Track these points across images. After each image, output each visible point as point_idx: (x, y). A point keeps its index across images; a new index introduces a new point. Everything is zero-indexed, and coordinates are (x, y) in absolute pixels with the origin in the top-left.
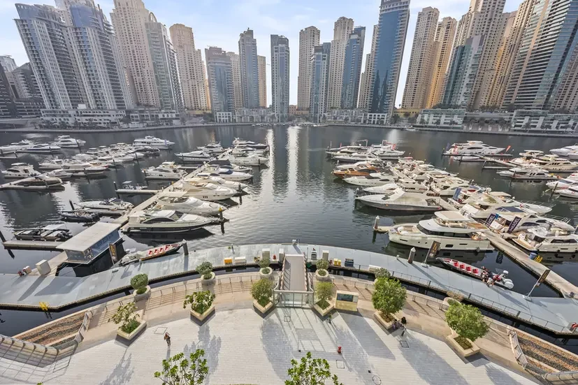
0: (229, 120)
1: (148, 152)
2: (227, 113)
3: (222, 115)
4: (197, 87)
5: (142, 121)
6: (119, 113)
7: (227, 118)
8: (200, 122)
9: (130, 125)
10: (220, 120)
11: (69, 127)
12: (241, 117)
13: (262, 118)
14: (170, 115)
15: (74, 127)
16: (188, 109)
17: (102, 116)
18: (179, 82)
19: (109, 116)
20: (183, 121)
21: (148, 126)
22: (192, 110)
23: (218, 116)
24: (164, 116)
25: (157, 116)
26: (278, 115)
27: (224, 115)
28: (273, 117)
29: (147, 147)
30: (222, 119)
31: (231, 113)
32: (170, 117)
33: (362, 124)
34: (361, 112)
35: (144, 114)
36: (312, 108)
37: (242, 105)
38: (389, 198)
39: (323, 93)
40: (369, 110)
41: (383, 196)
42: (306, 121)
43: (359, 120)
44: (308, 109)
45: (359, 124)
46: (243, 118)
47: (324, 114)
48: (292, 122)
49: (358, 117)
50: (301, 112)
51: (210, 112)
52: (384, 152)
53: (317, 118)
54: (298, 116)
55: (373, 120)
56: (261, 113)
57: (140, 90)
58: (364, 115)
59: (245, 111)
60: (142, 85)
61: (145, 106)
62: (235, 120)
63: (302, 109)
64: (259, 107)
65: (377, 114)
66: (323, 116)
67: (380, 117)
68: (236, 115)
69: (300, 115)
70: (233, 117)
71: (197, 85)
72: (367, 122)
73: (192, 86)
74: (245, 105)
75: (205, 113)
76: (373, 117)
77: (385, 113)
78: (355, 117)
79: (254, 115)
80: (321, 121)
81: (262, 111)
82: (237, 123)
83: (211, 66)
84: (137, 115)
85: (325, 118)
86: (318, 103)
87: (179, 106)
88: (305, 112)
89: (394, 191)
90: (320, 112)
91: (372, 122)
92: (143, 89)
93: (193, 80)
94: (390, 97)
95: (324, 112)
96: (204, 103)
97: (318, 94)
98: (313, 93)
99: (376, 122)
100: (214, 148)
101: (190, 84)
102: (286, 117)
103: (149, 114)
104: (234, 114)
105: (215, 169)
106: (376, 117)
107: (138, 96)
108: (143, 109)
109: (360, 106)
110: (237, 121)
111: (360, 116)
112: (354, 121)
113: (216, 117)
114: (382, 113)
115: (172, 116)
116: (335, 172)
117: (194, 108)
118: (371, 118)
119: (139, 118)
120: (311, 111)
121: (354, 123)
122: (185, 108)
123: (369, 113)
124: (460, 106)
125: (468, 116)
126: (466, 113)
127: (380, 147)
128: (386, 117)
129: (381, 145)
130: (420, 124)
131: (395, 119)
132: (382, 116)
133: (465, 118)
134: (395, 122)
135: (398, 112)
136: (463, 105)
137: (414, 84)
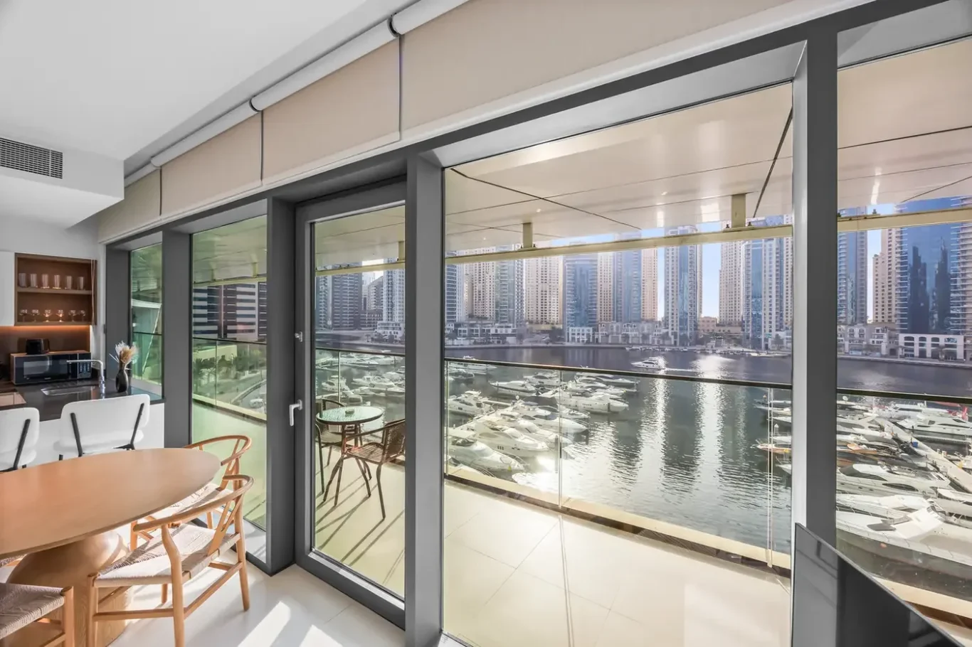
0: (588, 339)
1: (460, 377)
2: (586, 329)
3: (576, 332)
4: (548, 293)
5: (470, 337)
7: (585, 337)
8: (543, 341)
9: (456, 342)
10: (573, 339)
11: (396, 341)
12: (607, 336)
13: (645, 337)
14: (504, 329)
15: (400, 342)
16: (531, 322)
18: (524, 288)
20: (520, 337)
21: (475, 343)
22: (537, 323)
23: (570, 332)
24: (496, 331)
25: (489, 331)
26: (675, 334)
27: (581, 332)
28: (665, 336)
29: (461, 370)
30: (576, 337)
31: (591, 328)
32: (504, 332)
33: (885, 356)
34: (878, 331)
35: (474, 328)
36: (748, 322)
37: (612, 318)
38: (893, 530)
39: (770, 297)
40: (902, 326)
41: (878, 521)
42: (735, 346)
43: (872, 348)
44: (741, 324)
45: (875, 356)
46: (610, 336)
47: (778, 333)
48: (704, 346)
49: (871, 340)
50: (727, 329)
51: (562, 328)
52: (932, 422)
53: (760, 340)
54: (717, 336)
55: (917, 349)
56: (643, 329)
57: (477, 299)
58: (890, 337)
59: (615, 327)
60: (482, 293)
61: (478, 318)
62: (597, 339)
63: (730, 324)
64: (640, 321)
65: (929, 337)
66: (774, 336)
67: (942, 342)
68: (600, 332)
69: (721, 334)
70: (594, 334)
71: (548, 291)
72: (900, 352)
73: (542, 291)
74: (617, 317)
75: (553, 328)
76: (916, 341)
77: (958, 333)
78: (860, 341)
79: (629, 333)
80: (770, 346)
81: (646, 328)
82: (600, 344)
83: (568, 265)
84: (466, 329)
85: (778, 341)
86: (761, 313)
87: (518, 318)
88: (736, 330)
89: (910, 515)
90: (768, 329)
91: (916, 353)
92: (482, 298)
93: (544, 284)
94: (964, 298)
95: (777, 330)
96: (556, 315)
97: (761, 297)
98: (748, 297)
99: (929, 354)
100: (546, 378)
101: (540, 290)
102: (691, 337)
103: (479, 328)
104: (596, 330)
105: (529, 410)
106: (929, 342)
107: (474, 306)
108: (475, 322)
109: (880, 319)
110: (600, 341)
111: (876, 340)
112: (860, 350)
113: (568, 334)
114: (946, 333)
115: (506, 331)
116: (759, 447)
117: (540, 322)
118: (913, 344)
119: (467, 334)
120: (745, 328)
121: (860, 353)
122: (526, 321)
123: (903, 332)
127: (919, 411)
128: (961, 343)
129: (919, 406)
132: (949, 339)
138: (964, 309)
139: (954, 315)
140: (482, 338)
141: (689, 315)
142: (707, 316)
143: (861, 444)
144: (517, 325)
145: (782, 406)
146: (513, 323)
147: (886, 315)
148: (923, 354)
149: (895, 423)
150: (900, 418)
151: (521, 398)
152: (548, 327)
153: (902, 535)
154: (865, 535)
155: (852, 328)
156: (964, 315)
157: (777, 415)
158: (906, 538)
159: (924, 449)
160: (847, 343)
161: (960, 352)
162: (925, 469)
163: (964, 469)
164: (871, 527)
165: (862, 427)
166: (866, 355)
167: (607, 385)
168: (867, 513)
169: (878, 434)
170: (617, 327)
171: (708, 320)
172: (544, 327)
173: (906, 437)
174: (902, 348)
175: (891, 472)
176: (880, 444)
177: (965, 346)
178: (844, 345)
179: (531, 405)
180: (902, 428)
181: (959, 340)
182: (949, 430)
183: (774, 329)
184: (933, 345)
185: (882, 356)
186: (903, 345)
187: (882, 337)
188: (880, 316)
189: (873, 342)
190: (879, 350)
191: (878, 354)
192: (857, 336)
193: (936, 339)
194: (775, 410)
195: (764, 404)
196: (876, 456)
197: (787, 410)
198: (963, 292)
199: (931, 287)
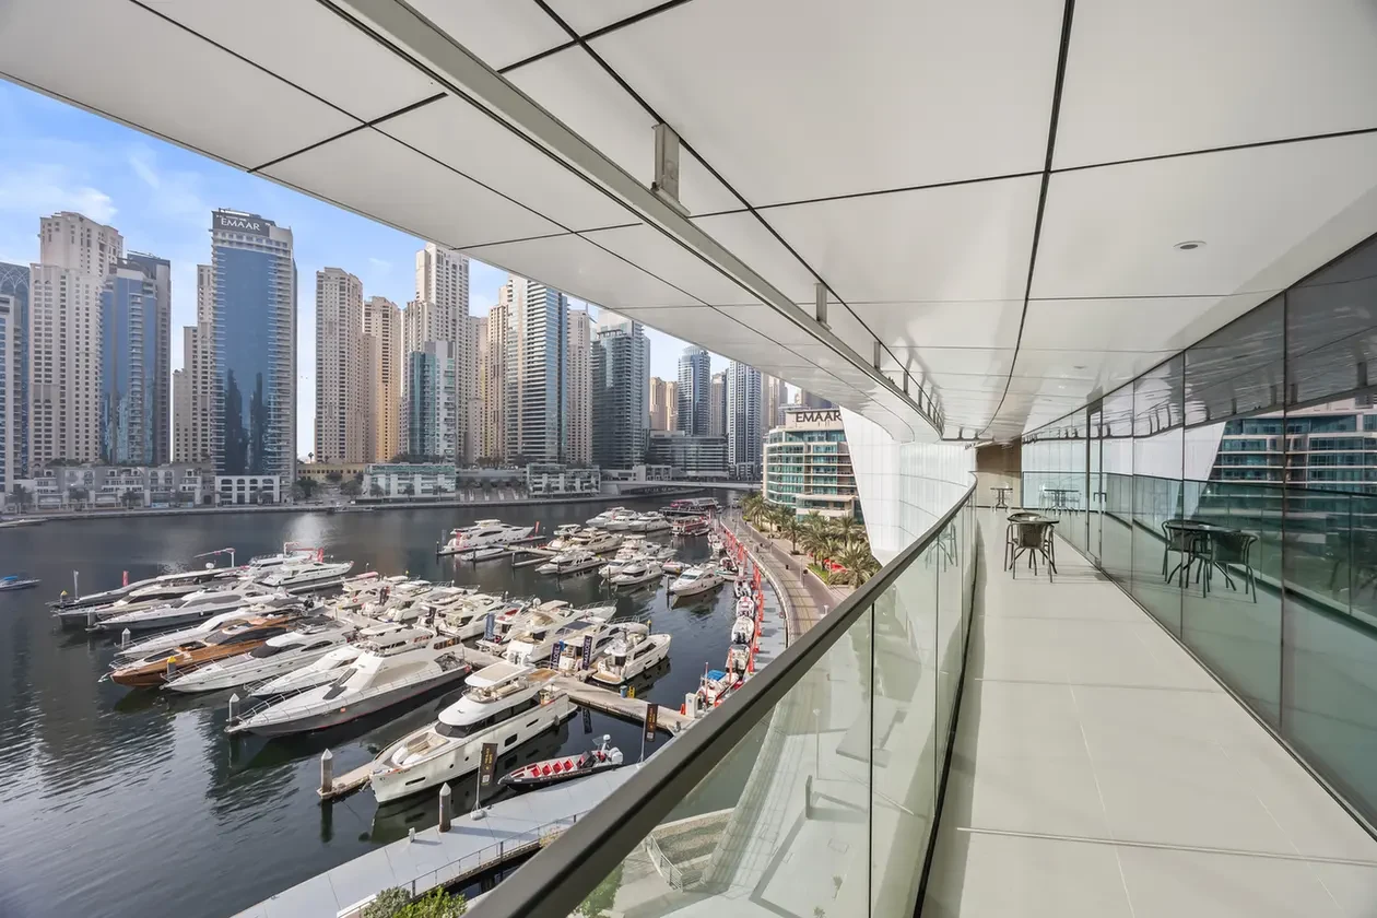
33: (199, 506)
34: (190, 473)
38: (345, 688)
40: (219, 466)
41: (327, 689)
43: (182, 498)
45: (188, 508)
49: (181, 486)
52: (294, 572)
55: (235, 493)
58: (204, 482)
65: (247, 479)
67: (260, 485)
72: (217, 499)
76: (235, 485)
77: (274, 474)
78: (166, 489)
89: (353, 666)
91: (234, 500)
94: (280, 435)
99: (247, 500)
106: (247, 485)
109: (182, 458)
111: (187, 486)
112: (165, 501)
114: (262, 474)
116: (117, 674)
118: (230, 489)
121: (167, 505)
123: (219, 474)
124: (443, 457)
125: (461, 475)
126: (456, 470)
127: (281, 563)
128: (276, 483)
129: (280, 557)
130: (372, 494)
131: (306, 487)
132: (264, 481)
133: (459, 480)
134: (308, 496)
135: (309, 472)
136: (449, 456)
137: (338, 410)
138: (280, 447)
139: (269, 453)
145: (110, 601)
147: (191, 452)
148: (241, 499)
149: (265, 584)
150: (264, 577)
153: (355, 690)
154: (325, 710)
155: (153, 470)
156: (279, 453)
157: (110, 616)
158: (358, 690)
160: (147, 493)
161: (276, 493)
163: (344, 609)
164: (326, 698)
166: (175, 507)
168: (312, 687)
174: (220, 494)
176: (281, 608)
177: (281, 487)
178: (143, 495)
181: (276, 479)
182: (311, 576)
184: (252, 488)
185: (195, 506)
186: (220, 490)
187: (195, 483)
188: (183, 453)
189: (184, 488)
190: (191, 499)
191: (190, 504)
192: (161, 481)
193: (254, 481)
194: (100, 610)
195: (67, 607)
196: (286, 622)
197: (121, 604)
198: (280, 428)
199: (247, 422)
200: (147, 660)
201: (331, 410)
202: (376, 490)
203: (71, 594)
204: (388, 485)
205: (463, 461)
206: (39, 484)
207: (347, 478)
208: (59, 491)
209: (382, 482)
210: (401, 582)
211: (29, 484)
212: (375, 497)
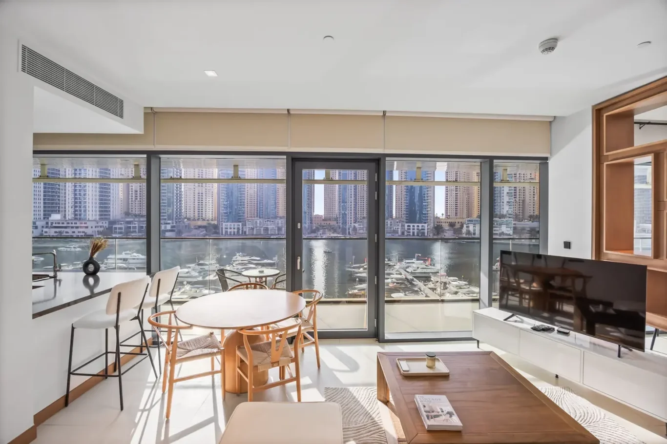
0: (238, 232)
2: (236, 224)
3: (229, 227)
4: (204, 195)
5: (126, 233)
6: (100, 224)
7: (236, 230)
8: (200, 235)
10: (226, 232)
12: (253, 229)
13: (280, 229)
16: (189, 219)
17: (77, 227)
18: (183, 190)
19: (87, 227)
20: (179, 233)
22: (194, 220)
23: (224, 227)
27: (232, 227)
30: (229, 230)
31: (240, 224)
32: (163, 228)
34: (397, 222)
35: (132, 226)
36: (340, 218)
37: (255, 215)
39: (351, 202)
40: (406, 220)
42: (333, 233)
43: (396, 232)
44: (336, 219)
45: (396, 236)
46: (255, 229)
47: (355, 224)
48: (316, 234)
50: (328, 222)
51: (216, 223)
52: (418, 268)
53: (346, 229)
54: (323, 227)
55: (411, 231)
56: (278, 224)
57: (134, 198)
58: (402, 226)
59: (258, 222)
60: (138, 193)
61: (136, 216)
62: (245, 232)
63: (330, 220)
64: (276, 217)
65: (416, 225)
66: (353, 227)
67: (420, 228)
68: (247, 226)
69: (326, 226)
70: (243, 228)
71: (204, 192)
72: (406, 233)
73: (199, 193)
74: (260, 215)
75: (209, 224)
76: (411, 227)
77: (425, 223)
78: (391, 228)
79: (269, 227)
80: (351, 233)
81: (280, 222)
82: (247, 235)
83: (222, 173)
84: (123, 226)
85: (355, 229)
86: (346, 213)
87: (177, 216)
88: (333, 223)
90: (350, 222)
91: (411, 234)
92: (138, 198)
93: (200, 187)
94: (428, 205)
95: (354, 223)
96: (211, 213)
97: (346, 203)
98: (340, 202)
99: (416, 234)
100: (206, 265)
101: (196, 192)
102: (308, 228)
103: (137, 226)
104: (244, 225)
105: (196, 292)
106: (416, 228)
107: (130, 205)
108: (132, 220)
109: (398, 216)
110: (247, 233)
111: (396, 227)
112: (390, 233)
113: (222, 228)
114: (421, 223)
115: (165, 227)
116: (350, 293)
117: (196, 218)
118: (410, 229)
119: (123, 231)
120: (339, 221)
121: (390, 235)
122: (186, 218)
123: (407, 223)
124: (506, 215)
125: (517, 226)
126: (513, 222)
127: (413, 263)
128: (426, 228)
129: (414, 260)
130: (466, 235)
131: (438, 229)
132: (422, 226)
133: (515, 228)
134: (438, 234)
135: (441, 222)
136: (509, 215)
137: (454, 192)
138: (428, 211)
139: (424, 214)
140: (141, 234)
141: (307, 213)
142: (317, 214)
143: (394, 283)
144: (176, 222)
145: (359, 268)
146: (172, 220)
147: (400, 214)
148: (413, 233)
149: (405, 270)
150: (408, 267)
151: (189, 283)
152: (204, 223)
156: (428, 214)
157: (357, 273)
159: (416, 282)
161: (426, 231)
162: (417, 291)
163: (429, 288)
165: (393, 274)
166: (393, 235)
167: (256, 265)
169: (399, 276)
170: (260, 222)
171: (318, 217)
172: (200, 223)
173: (410, 277)
174: (407, 231)
175: (405, 295)
176: (401, 281)
177: (428, 229)
179: (198, 288)
180: (408, 272)
181: (426, 226)
182: (424, 271)
183: (353, 222)
185: (399, 236)
186: (407, 229)
187: (398, 225)
188: (398, 214)
190: (398, 233)
191: (397, 235)
193: (418, 226)
194: (356, 270)
195: (350, 268)
196: (400, 288)
197: (362, 269)
198: (427, 202)
199: (416, 199)
200: (359, 290)
201: (451, 193)
202: (468, 232)
203: (352, 264)
204: (474, 230)
205: (517, 218)
206: (359, 225)
207: (458, 226)
208: (363, 228)
209: (471, 228)
210: (455, 281)
211: (357, 225)
212: (467, 236)
